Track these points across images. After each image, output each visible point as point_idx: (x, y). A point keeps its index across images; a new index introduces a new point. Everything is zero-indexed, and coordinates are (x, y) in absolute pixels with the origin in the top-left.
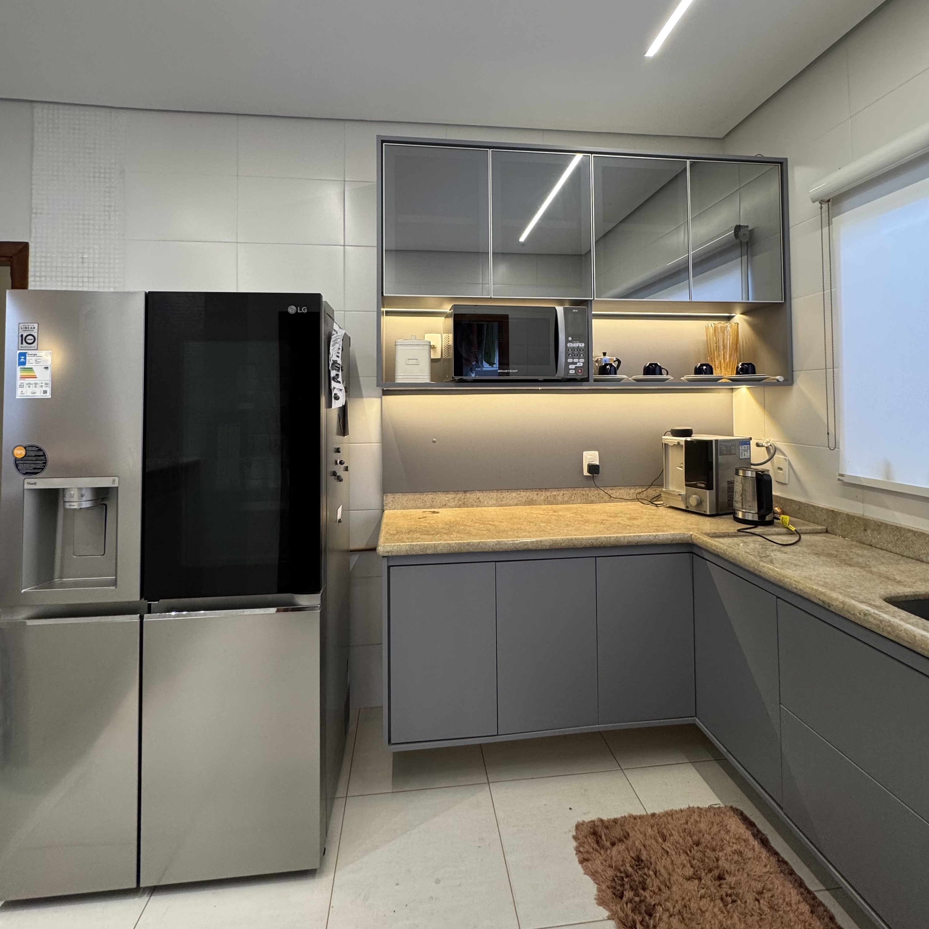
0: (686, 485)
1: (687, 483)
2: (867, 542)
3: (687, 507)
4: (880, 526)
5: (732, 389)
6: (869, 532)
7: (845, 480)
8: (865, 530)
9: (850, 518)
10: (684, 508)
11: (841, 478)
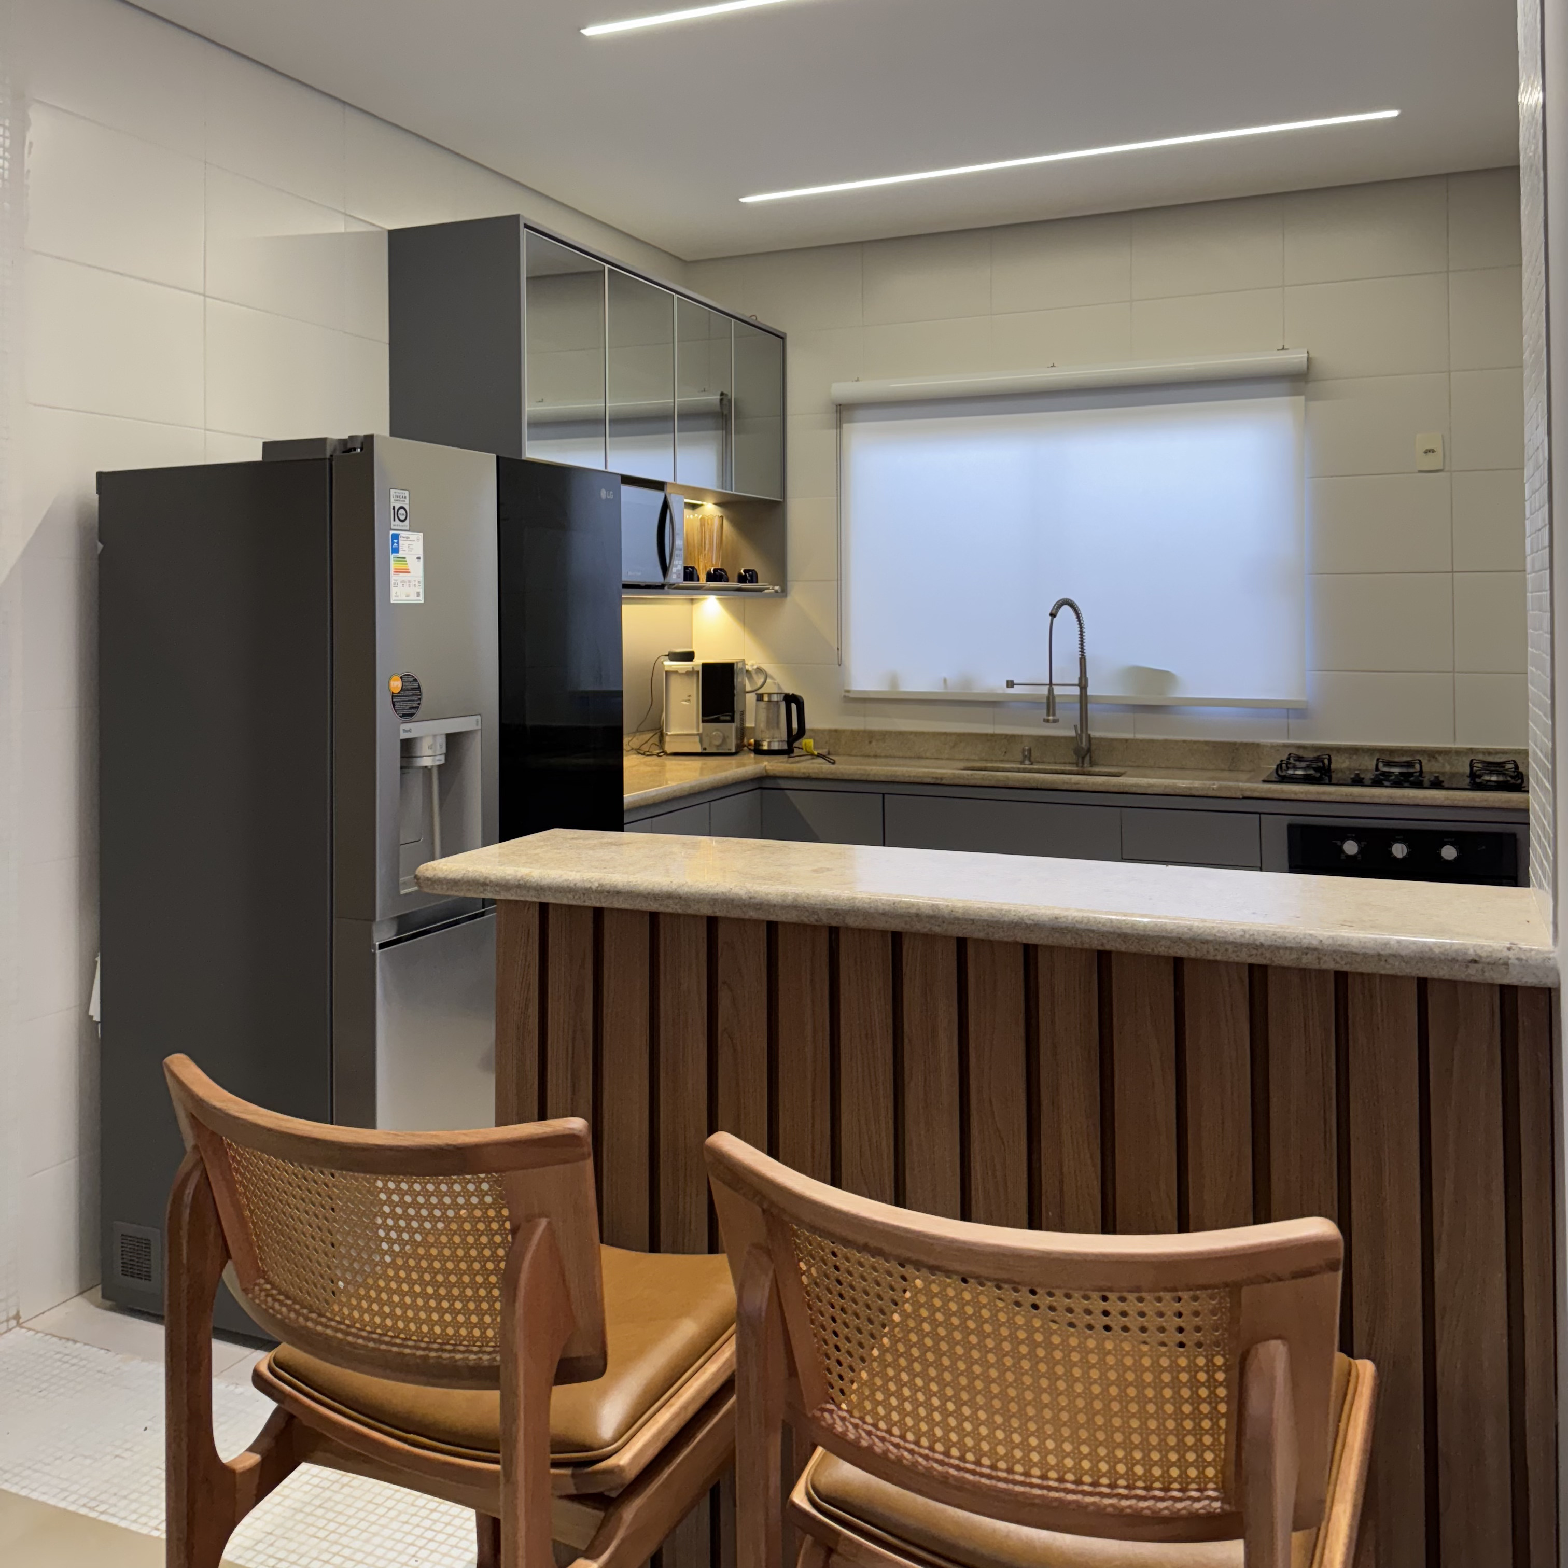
0: (703, 721)
1: (706, 718)
2: (872, 754)
3: (705, 749)
4: (885, 735)
5: (692, 600)
6: (874, 743)
7: (851, 695)
8: (870, 742)
9: (855, 734)
10: (699, 750)
11: (847, 694)
